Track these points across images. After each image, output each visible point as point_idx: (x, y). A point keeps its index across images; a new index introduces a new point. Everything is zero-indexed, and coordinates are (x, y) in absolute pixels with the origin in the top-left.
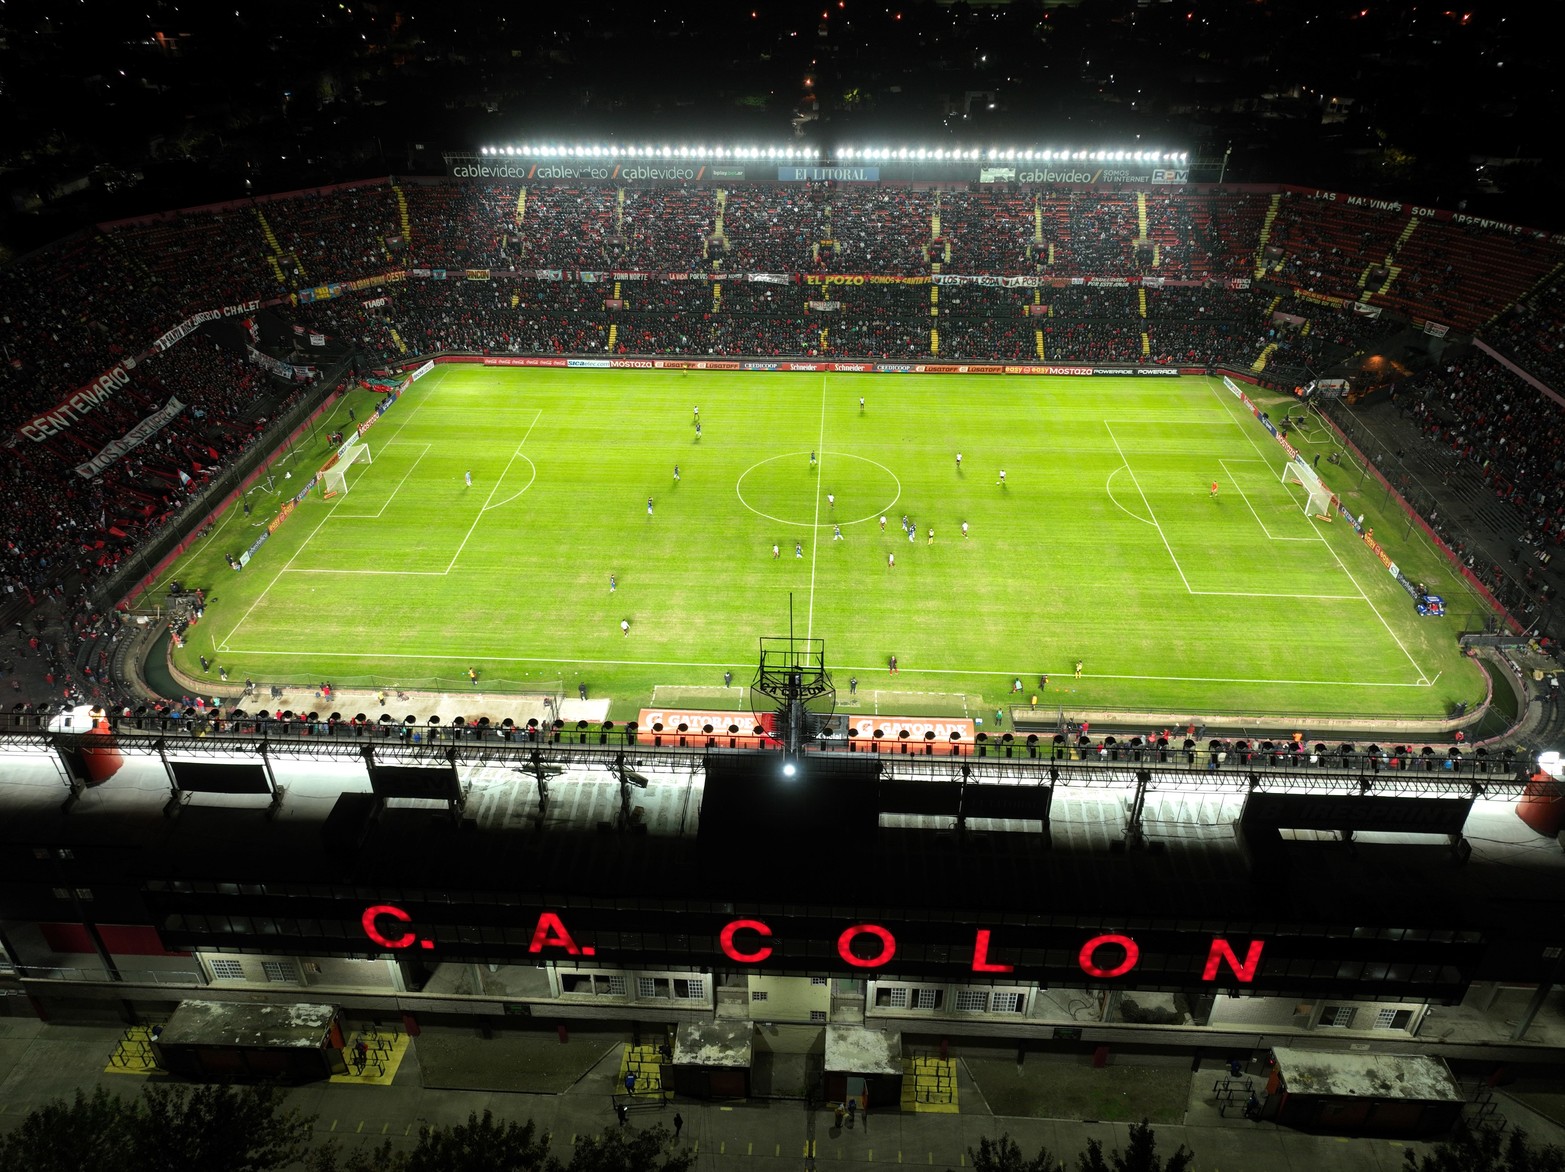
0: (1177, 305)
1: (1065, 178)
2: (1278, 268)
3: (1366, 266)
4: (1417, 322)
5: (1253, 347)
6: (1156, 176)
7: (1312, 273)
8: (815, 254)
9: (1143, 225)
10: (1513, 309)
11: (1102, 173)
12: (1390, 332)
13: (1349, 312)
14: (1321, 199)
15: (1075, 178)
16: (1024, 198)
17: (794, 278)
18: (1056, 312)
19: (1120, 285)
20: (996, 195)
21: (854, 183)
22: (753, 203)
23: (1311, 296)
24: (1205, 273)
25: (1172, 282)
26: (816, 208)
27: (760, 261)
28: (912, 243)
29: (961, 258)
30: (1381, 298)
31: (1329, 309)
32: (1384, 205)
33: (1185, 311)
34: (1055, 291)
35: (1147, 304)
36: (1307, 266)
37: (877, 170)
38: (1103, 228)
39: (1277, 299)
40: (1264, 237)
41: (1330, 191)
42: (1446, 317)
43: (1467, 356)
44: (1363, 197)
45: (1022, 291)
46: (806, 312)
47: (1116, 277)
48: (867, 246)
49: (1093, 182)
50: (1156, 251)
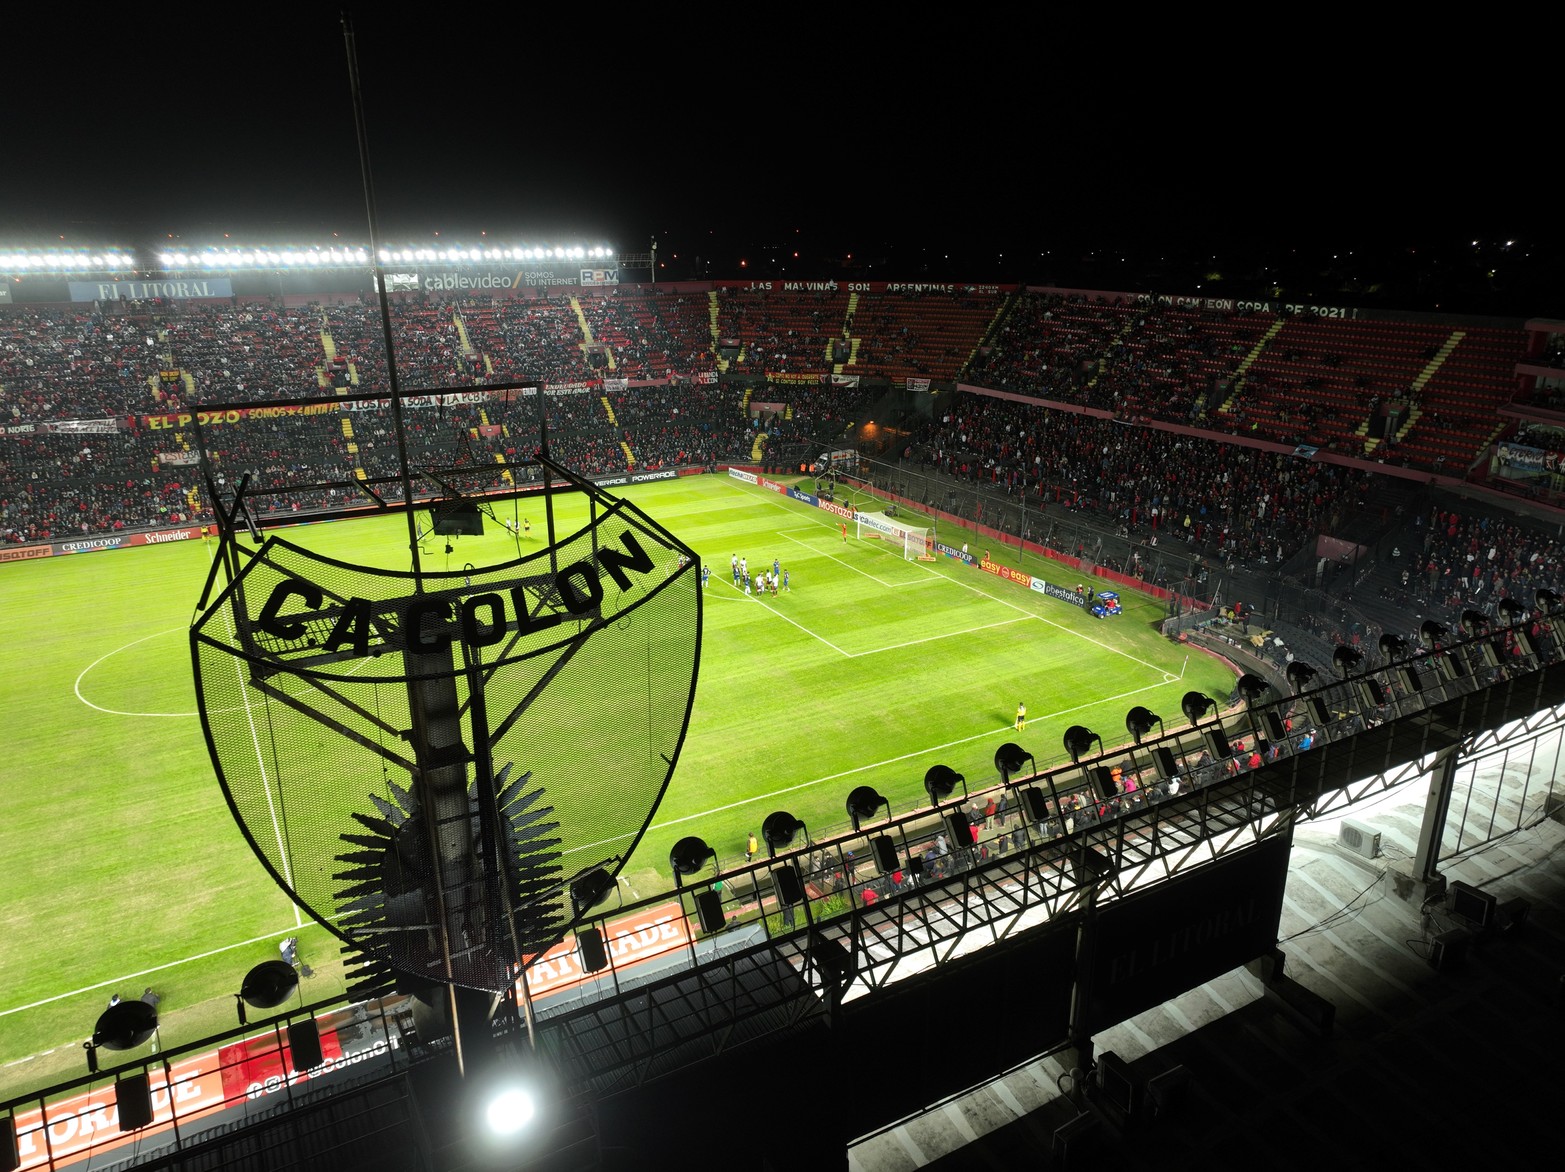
0: (647, 409)
1: (481, 284)
2: (741, 359)
3: (826, 342)
4: (898, 382)
5: (741, 440)
6: (584, 278)
7: (777, 356)
8: (155, 391)
9: (586, 328)
10: (978, 353)
11: (523, 274)
12: (874, 396)
13: (827, 387)
14: (758, 290)
15: (492, 283)
16: (436, 309)
17: (125, 424)
18: (512, 430)
19: (580, 391)
20: (399, 306)
21: (195, 301)
22: (33, 333)
23: (785, 377)
24: (668, 371)
25: (637, 383)
26: (143, 333)
27: (59, 405)
28: (300, 366)
29: (376, 379)
30: (852, 368)
31: (807, 387)
32: (820, 286)
33: (658, 415)
34: (507, 405)
35: (615, 412)
36: (772, 352)
37: (228, 281)
38: (541, 334)
39: (748, 392)
40: (715, 332)
41: (765, 280)
42: (922, 372)
43: (957, 402)
44: (798, 281)
45: (462, 410)
46: (155, 470)
47: (573, 381)
48: (235, 374)
49: (514, 287)
50: (608, 352)
